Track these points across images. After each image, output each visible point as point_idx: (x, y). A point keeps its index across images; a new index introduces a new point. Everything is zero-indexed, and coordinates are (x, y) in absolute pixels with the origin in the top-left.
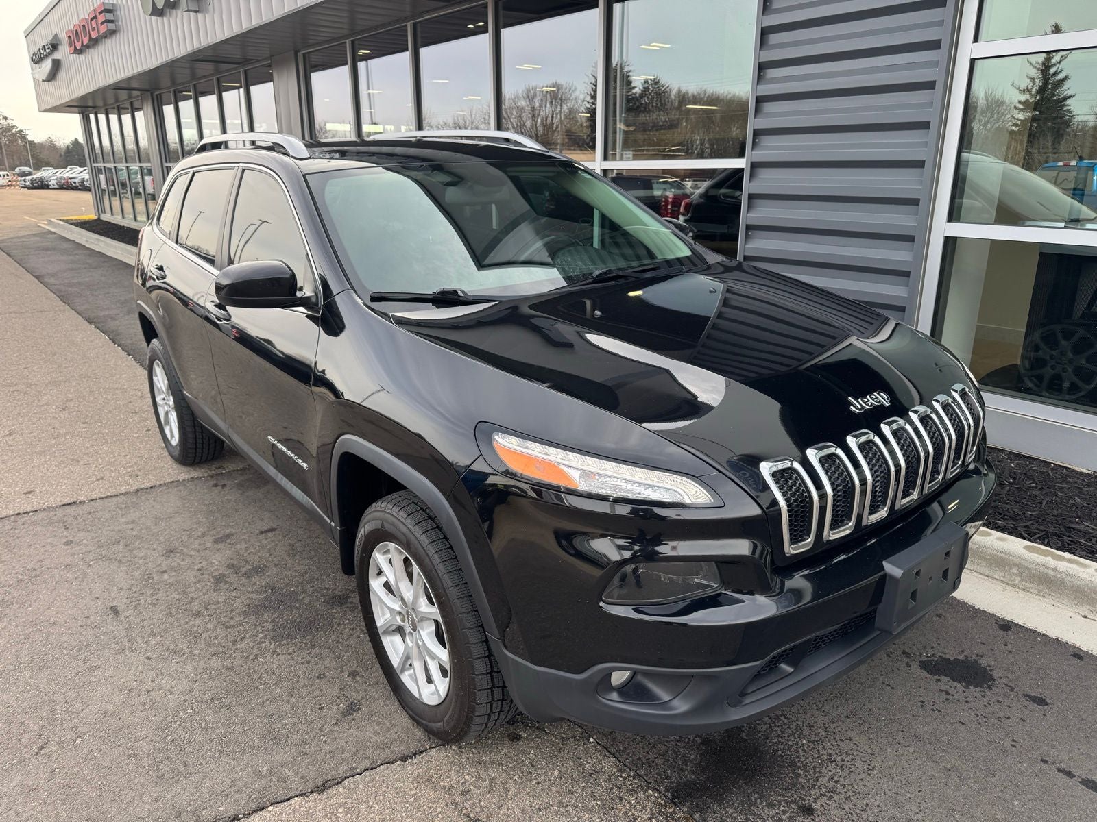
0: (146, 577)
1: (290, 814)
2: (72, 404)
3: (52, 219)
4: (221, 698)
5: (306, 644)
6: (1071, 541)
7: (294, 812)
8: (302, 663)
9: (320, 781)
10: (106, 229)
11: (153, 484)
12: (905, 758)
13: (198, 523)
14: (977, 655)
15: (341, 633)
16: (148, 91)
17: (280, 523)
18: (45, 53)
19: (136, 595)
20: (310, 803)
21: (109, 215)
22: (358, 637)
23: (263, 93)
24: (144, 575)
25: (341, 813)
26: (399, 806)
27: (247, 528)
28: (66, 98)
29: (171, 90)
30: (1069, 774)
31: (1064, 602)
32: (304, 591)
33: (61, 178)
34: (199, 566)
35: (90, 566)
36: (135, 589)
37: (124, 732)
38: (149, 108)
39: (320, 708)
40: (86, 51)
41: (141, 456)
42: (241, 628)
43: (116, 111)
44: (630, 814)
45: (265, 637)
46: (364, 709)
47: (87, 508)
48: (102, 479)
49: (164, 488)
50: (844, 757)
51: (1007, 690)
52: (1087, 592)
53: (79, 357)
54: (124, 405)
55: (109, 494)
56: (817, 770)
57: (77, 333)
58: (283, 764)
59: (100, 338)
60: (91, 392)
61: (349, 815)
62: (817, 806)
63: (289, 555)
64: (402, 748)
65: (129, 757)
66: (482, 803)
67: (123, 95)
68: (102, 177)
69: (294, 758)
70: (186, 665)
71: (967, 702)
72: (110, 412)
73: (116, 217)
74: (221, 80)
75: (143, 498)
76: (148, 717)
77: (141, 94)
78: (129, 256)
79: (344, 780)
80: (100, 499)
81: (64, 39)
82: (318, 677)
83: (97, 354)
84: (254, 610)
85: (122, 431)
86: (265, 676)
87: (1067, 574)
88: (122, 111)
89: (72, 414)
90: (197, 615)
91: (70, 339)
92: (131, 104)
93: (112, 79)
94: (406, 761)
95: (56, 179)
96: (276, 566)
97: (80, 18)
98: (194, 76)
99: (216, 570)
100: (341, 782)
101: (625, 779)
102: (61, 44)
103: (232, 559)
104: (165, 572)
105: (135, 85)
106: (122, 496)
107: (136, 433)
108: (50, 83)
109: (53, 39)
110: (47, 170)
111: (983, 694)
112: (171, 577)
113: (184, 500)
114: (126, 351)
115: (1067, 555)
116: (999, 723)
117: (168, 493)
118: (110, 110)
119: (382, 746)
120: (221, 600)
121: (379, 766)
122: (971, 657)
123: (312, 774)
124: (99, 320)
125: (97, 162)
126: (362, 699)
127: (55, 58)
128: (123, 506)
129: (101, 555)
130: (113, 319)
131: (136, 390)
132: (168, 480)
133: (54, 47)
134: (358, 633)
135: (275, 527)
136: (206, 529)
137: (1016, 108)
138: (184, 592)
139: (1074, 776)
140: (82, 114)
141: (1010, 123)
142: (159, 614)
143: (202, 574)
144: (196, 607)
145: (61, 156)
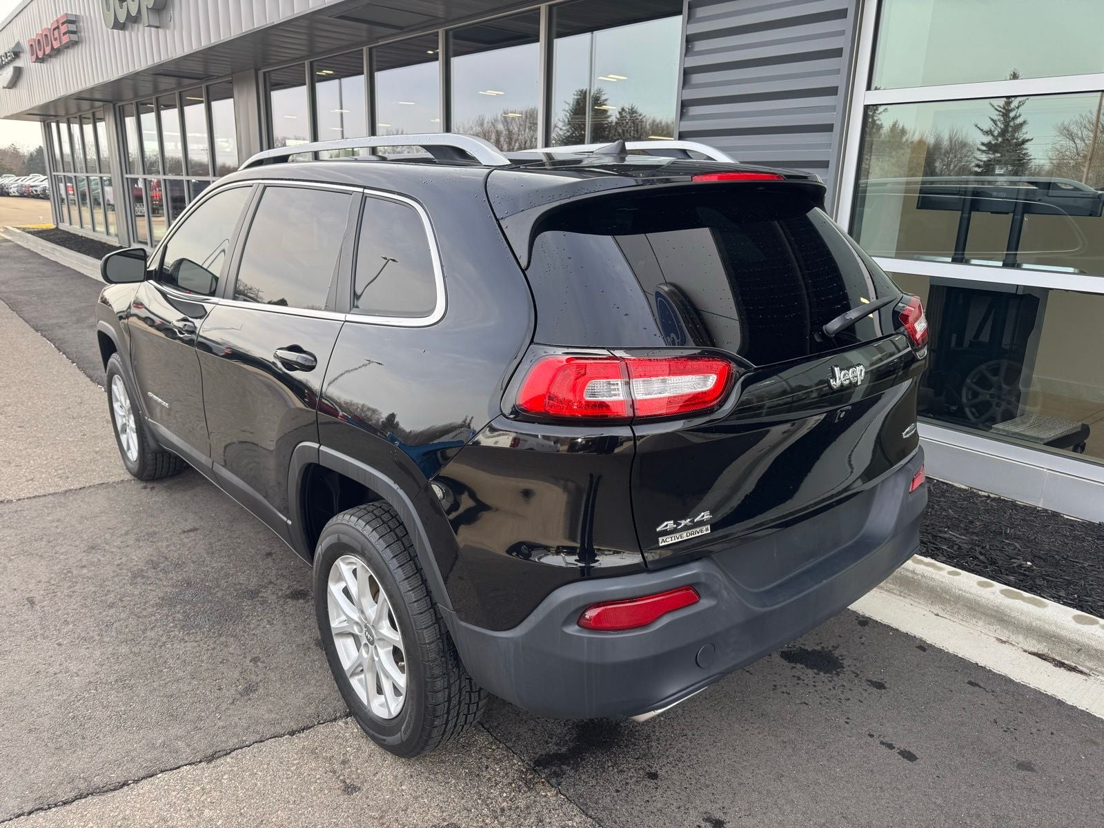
0: (65, 571)
1: (177, 780)
2: (10, 409)
3: (10, 228)
4: (125, 680)
5: (214, 633)
6: (935, 548)
7: (182, 778)
8: (208, 650)
9: (210, 752)
10: (63, 238)
11: (82, 486)
12: (748, 733)
13: (123, 522)
14: (833, 647)
15: (249, 624)
16: (111, 102)
17: (203, 524)
18: (6, 60)
19: (53, 587)
20: (197, 771)
21: (68, 224)
22: (264, 627)
23: (224, 109)
24: (64, 569)
25: (225, 779)
26: (281, 773)
27: (170, 528)
28: (26, 106)
29: (133, 102)
30: (891, 746)
31: (920, 602)
32: (218, 586)
33: (22, 186)
34: (119, 562)
35: (11, 560)
36: (53, 582)
37: (28, 709)
38: (111, 119)
39: (219, 689)
40: (47, 61)
41: (74, 459)
42: (153, 618)
43: (78, 120)
44: (493, 780)
45: (175, 626)
46: (261, 690)
47: (13, 507)
48: (32, 480)
49: (93, 490)
50: (694, 732)
51: (853, 676)
52: (938, 592)
53: (22, 364)
54: (62, 410)
55: (37, 494)
56: (669, 742)
57: (23, 340)
58: (177, 738)
59: (46, 346)
60: (30, 398)
61: (233, 781)
62: (661, 773)
63: (208, 553)
64: (292, 724)
65: (30, 731)
66: (359, 771)
67: (85, 105)
68: (62, 186)
69: (189, 732)
70: (95, 650)
71: (815, 686)
72: (48, 417)
73: (75, 226)
74: (183, 94)
75: (71, 498)
76: (52, 696)
77: (104, 105)
78: (85, 266)
79: (232, 751)
80: (28, 498)
81: (26, 47)
82: (221, 662)
83: (41, 361)
84: (167, 602)
85: (57, 436)
86: (170, 661)
87: (923, 576)
88: (84, 120)
89: (8, 418)
90: (111, 606)
91: (15, 346)
92: (94, 114)
93: (74, 89)
94: (293, 735)
95: (17, 187)
96: (194, 562)
97: (43, 28)
98: (156, 89)
99: (135, 566)
100: (230, 753)
101: (494, 750)
102: (23, 52)
103: (151, 555)
104: (84, 567)
105: (98, 96)
106: (50, 496)
107: (72, 437)
108: (11, 90)
109: (14, 47)
110: (9, 177)
111: (830, 679)
112: (89, 571)
113: (112, 500)
114: (70, 359)
115: (928, 560)
116: (839, 704)
117: (96, 494)
118: (71, 120)
119: (273, 722)
120: (136, 593)
121: (267, 739)
122: (827, 648)
123: (203, 745)
124: (47, 328)
125: (57, 171)
126: (261, 681)
127: (17, 66)
128: (50, 505)
129: (23, 550)
130: (61, 327)
131: (76, 396)
132: (97, 482)
133: (16, 54)
134: (264, 624)
135: (197, 526)
136: (130, 528)
137: (979, 149)
138: (101, 586)
139: (894, 748)
140: (44, 122)
141: (973, 164)
142: (75, 605)
143: (121, 569)
144: (111, 598)
145: (24, 163)
